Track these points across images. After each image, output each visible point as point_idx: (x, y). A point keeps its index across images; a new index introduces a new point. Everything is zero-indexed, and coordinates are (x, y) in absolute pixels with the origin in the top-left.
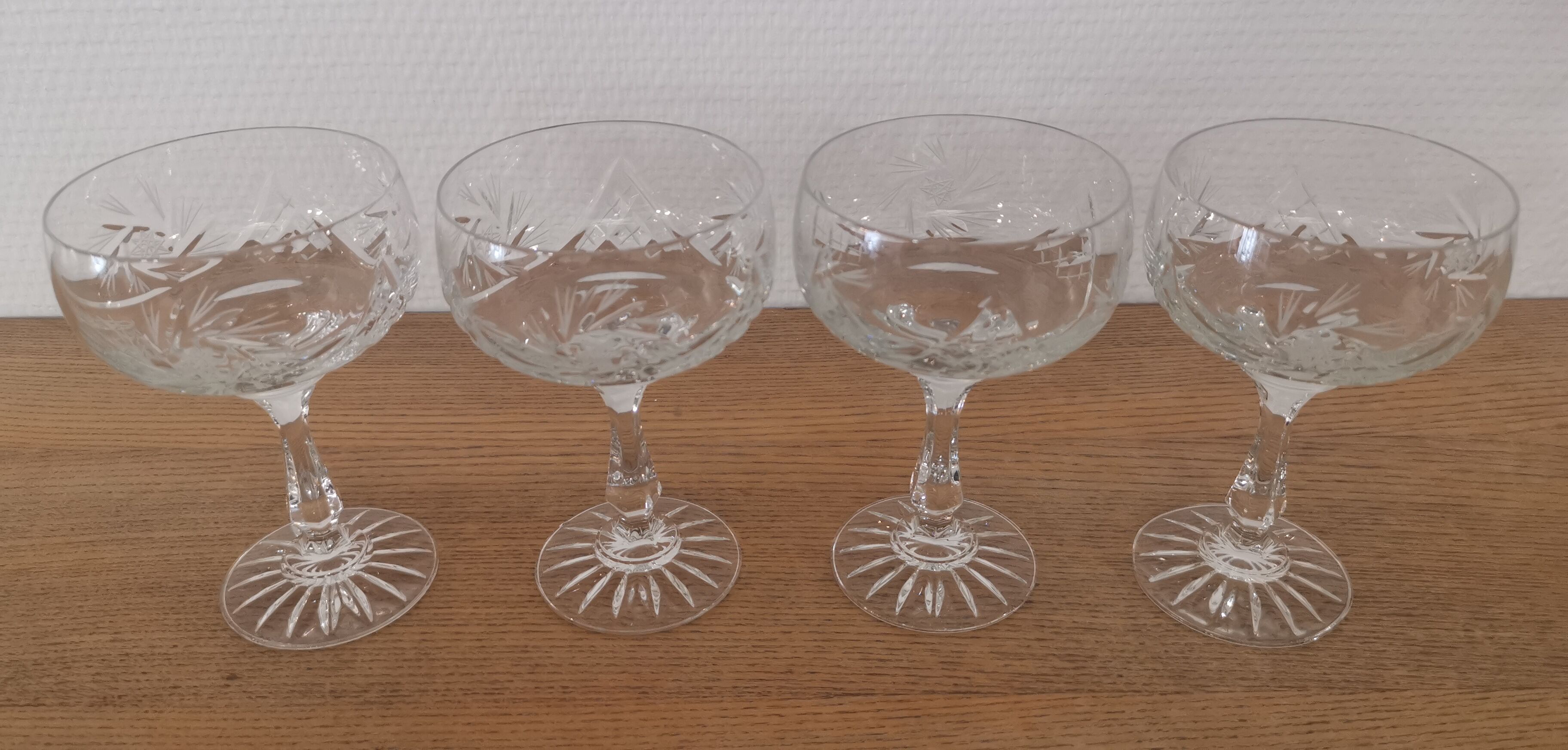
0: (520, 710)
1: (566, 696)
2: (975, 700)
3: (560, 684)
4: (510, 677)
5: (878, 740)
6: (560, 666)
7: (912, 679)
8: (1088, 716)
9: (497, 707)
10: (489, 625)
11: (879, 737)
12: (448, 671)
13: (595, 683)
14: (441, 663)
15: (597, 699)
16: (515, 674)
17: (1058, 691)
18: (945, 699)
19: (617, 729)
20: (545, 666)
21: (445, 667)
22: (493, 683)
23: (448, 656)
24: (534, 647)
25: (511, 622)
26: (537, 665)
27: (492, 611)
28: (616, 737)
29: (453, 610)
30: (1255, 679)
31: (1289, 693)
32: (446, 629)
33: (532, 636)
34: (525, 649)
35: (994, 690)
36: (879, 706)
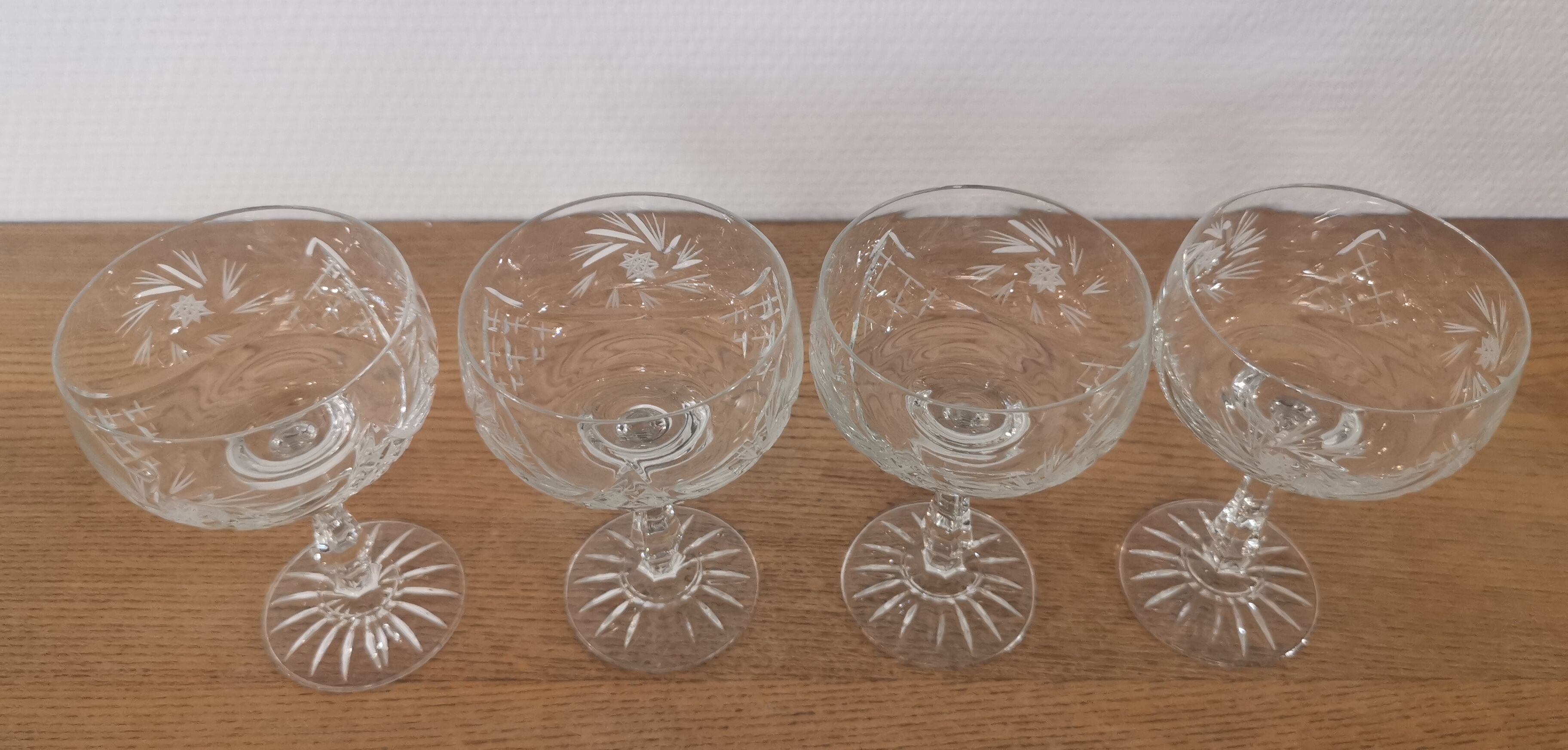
0: (100, 694)
1: (146, 679)
2: (510, 688)
3: (143, 667)
4: (99, 659)
5: (410, 729)
6: (146, 646)
7: (461, 665)
8: (604, 705)
9: (81, 690)
10: (93, 601)
11: (412, 726)
12: (46, 651)
13: (175, 667)
14: (41, 642)
15: (173, 684)
16: (105, 655)
17: (587, 679)
18: (483, 686)
19: (182, 715)
20: (134, 646)
21: (44, 646)
22: (83, 664)
23: (48, 635)
24: (129, 626)
25: (113, 598)
26: (127, 646)
27: (100, 585)
28: (179, 723)
29: (65, 584)
30: (767, 667)
31: (792, 682)
32: (53, 605)
33: (127, 614)
34: (119, 628)
35: (531, 677)
36: (423, 693)
